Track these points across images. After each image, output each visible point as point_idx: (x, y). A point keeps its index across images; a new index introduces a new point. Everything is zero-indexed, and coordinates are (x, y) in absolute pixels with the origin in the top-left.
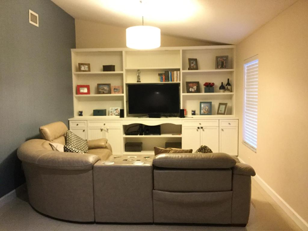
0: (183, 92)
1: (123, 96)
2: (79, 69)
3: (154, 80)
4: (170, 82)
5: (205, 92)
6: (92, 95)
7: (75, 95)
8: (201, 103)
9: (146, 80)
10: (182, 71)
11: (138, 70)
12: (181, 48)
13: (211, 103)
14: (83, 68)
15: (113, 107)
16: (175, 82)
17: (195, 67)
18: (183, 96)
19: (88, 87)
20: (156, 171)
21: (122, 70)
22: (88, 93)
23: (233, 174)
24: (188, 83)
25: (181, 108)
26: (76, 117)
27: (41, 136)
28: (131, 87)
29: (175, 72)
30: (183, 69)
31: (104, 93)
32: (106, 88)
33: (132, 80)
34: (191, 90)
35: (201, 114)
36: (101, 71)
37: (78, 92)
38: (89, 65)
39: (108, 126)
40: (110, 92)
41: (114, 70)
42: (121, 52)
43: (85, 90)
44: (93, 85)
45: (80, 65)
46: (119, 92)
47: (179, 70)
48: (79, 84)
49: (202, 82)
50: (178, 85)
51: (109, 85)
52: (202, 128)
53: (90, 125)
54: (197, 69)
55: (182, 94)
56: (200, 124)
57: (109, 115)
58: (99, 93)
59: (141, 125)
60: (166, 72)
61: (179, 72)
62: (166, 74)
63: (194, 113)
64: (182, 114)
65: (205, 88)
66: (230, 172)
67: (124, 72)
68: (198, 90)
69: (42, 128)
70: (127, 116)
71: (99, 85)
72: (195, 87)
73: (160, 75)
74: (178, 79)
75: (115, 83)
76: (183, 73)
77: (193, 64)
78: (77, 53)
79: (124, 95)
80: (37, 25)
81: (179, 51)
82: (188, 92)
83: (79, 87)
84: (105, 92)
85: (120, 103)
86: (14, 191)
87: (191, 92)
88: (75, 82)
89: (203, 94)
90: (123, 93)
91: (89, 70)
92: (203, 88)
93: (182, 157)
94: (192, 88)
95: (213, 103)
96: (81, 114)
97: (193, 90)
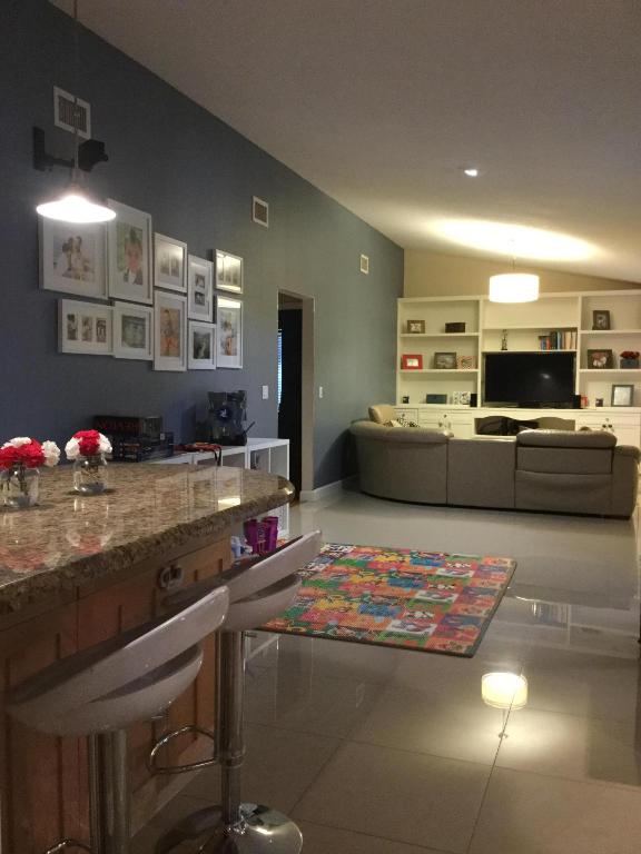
0: (581, 367)
1: (476, 373)
2: (408, 329)
3: (531, 346)
4: (559, 350)
5: (623, 367)
6: (426, 370)
7: (399, 370)
8: (614, 386)
9: (517, 346)
10: (580, 332)
11: (504, 331)
12: (580, 294)
13: (632, 387)
14: (413, 328)
15: (459, 391)
16: (568, 350)
17: (604, 325)
18: (581, 374)
19: (419, 358)
20: (520, 449)
21: (477, 330)
22: (420, 367)
23: (613, 454)
24: (591, 352)
25: (577, 393)
26: (400, 404)
27: (373, 417)
28: (489, 357)
29: (568, 334)
30: (582, 329)
31: (444, 368)
32: (449, 359)
33: (494, 347)
34: (595, 363)
35: (612, 405)
36: (442, 332)
37: (404, 366)
38: (422, 322)
39: (450, 418)
40: (455, 367)
41: (463, 331)
42: (477, 302)
43: (415, 363)
44: (428, 354)
45: (410, 322)
46: (470, 366)
47: (575, 330)
48: (406, 353)
49: (618, 351)
50: (573, 355)
51: (454, 355)
52: (610, 426)
53: (422, 416)
54: (608, 328)
55: (578, 371)
56: (607, 420)
57: (451, 403)
58: (437, 367)
59: (505, 420)
60: (552, 333)
61: (574, 334)
62: (552, 336)
63: (600, 403)
64: (576, 403)
65: (622, 361)
66: (610, 452)
67: (480, 334)
68: (610, 365)
69: (373, 407)
70: (482, 406)
71: (437, 354)
72: (604, 359)
73: (540, 338)
74: (572, 345)
75: (463, 351)
76: (582, 335)
77: (602, 320)
78: (406, 305)
79: (479, 371)
80: (366, 272)
81: (577, 298)
82: (591, 366)
83: (406, 357)
84: (447, 366)
85: (470, 384)
86: (340, 482)
87: (597, 367)
88: (401, 350)
89: (618, 370)
90: (477, 367)
91: (423, 332)
92: (618, 359)
93: (551, 435)
94: (598, 359)
95: (636, 387)
96: (406, 400)
97: (599, 364)
